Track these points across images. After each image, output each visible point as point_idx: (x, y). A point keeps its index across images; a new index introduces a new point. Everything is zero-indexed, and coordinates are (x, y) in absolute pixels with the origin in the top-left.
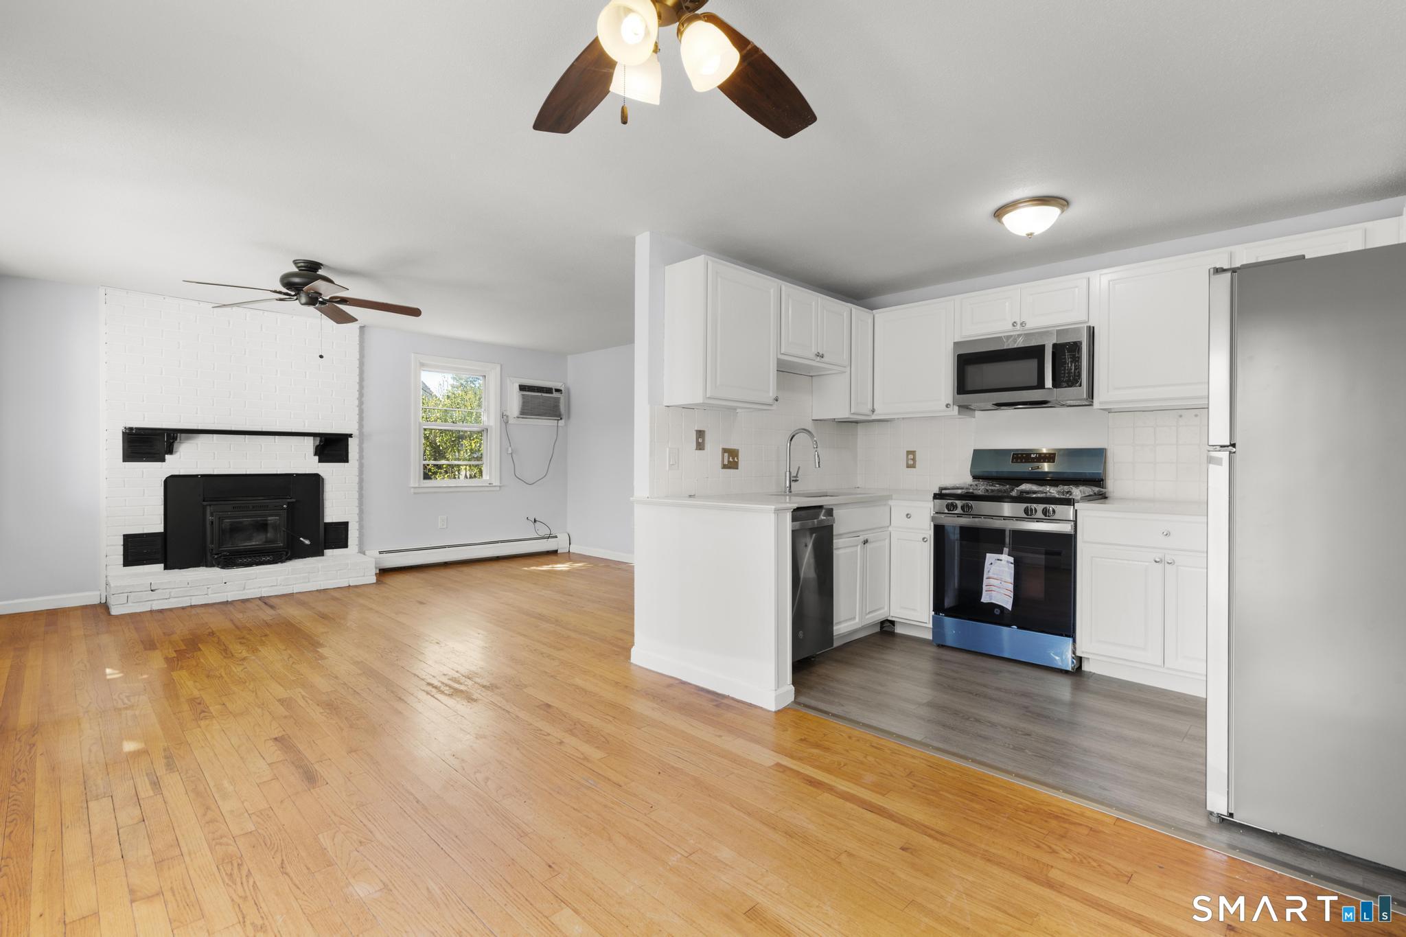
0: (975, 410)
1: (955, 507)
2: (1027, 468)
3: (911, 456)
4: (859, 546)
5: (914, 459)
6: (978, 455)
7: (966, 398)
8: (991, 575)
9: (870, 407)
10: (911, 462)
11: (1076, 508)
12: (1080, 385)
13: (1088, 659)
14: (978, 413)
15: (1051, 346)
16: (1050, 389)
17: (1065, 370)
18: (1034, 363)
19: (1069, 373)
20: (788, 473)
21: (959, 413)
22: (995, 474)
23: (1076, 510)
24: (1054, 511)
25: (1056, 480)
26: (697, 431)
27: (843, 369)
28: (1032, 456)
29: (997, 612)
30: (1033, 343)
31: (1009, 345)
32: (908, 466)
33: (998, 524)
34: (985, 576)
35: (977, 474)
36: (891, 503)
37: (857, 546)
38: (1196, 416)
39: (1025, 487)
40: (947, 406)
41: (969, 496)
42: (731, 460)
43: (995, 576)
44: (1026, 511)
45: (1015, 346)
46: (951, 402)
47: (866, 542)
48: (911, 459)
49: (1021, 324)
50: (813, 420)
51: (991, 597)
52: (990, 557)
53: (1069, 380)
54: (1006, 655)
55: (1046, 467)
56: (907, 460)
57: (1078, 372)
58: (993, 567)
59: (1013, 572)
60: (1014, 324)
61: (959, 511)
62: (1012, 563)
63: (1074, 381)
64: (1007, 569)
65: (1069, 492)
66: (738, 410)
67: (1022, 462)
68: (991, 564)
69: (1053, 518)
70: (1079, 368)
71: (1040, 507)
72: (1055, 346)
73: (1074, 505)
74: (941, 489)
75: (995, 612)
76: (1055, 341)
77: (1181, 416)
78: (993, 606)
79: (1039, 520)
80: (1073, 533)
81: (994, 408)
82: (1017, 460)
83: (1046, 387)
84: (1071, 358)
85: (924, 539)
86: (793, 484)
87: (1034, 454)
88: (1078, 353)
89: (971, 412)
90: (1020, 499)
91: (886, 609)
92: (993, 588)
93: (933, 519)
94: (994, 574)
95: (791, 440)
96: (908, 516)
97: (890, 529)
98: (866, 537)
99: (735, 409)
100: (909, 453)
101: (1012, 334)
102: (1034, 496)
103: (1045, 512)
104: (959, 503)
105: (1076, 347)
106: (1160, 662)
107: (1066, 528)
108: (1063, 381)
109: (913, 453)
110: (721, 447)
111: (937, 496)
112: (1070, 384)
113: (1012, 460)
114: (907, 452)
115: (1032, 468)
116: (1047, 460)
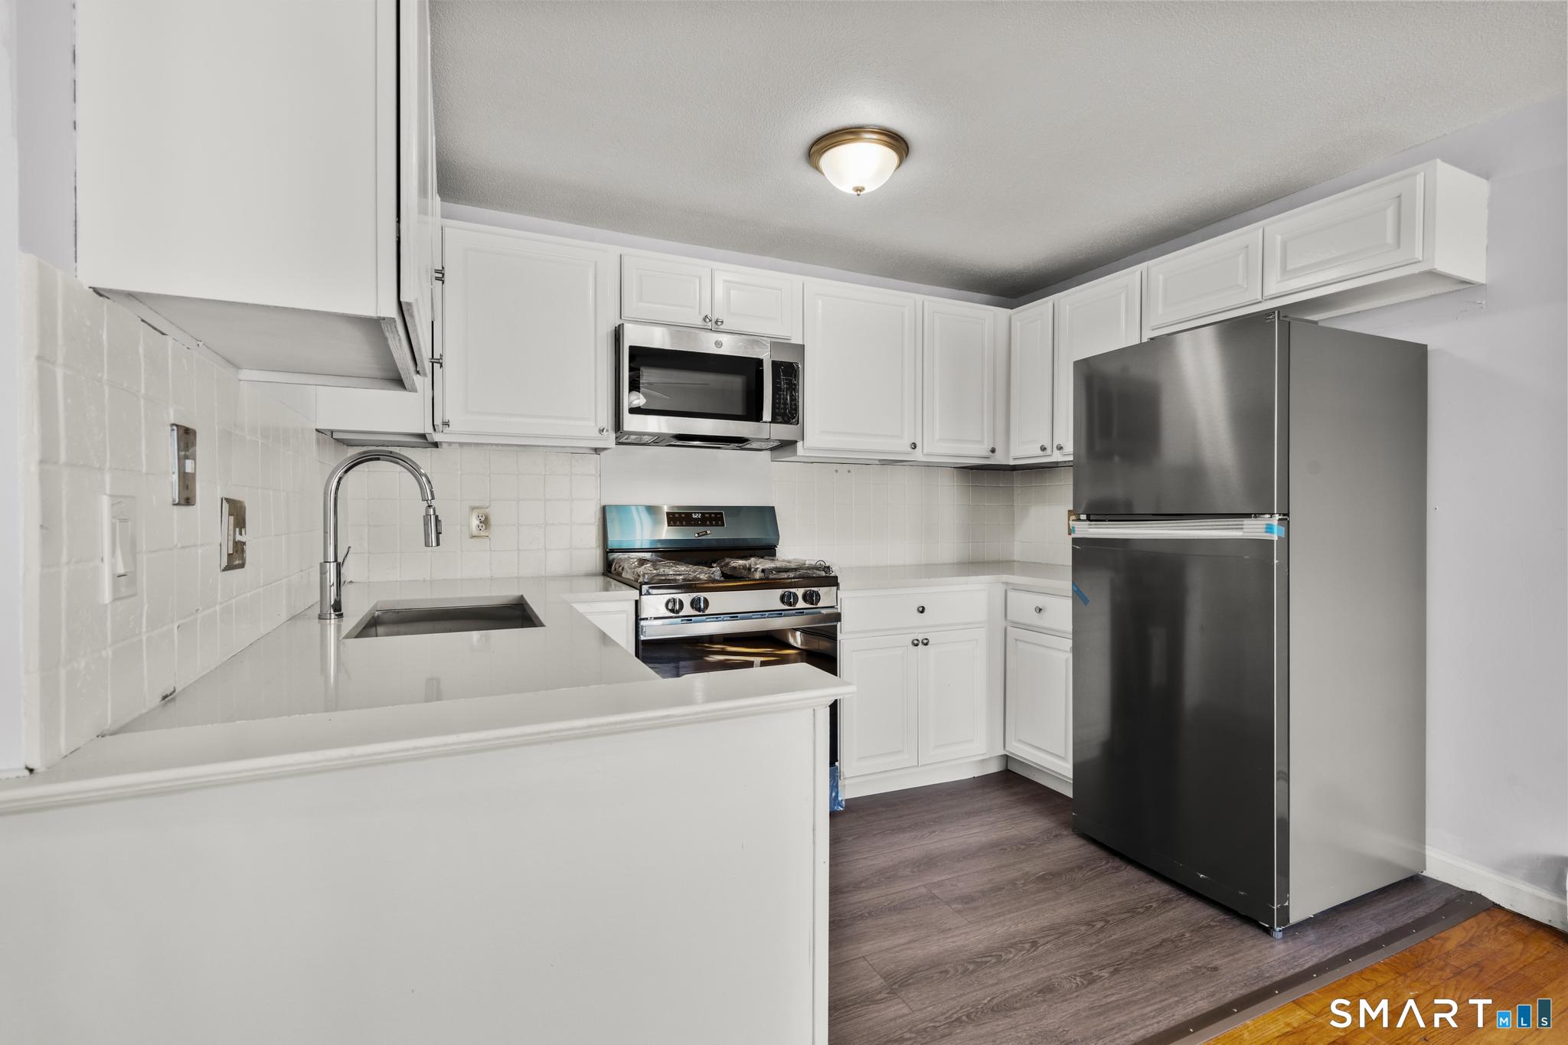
1: (680, 605)
5: (485, 522)
12: (795, 422)
16: (766, 422)
17: (780, 399)
19: (785, 404)
24: (818, 595)
26: (177, 429)
28: (694, 516)
32: (474, 535)
40: (603, 431)
42: (238, 536)
44: (783, 599)
46: (609, 425)
48: (480, 522)
49: (716, 321)
53: (785, 414)
57: (795, 404)
60: (706, 319)
61: (687, 611)
63: (790, 416)
67: (681, 525)
70: (795, 399)
82: (674, 522)
83: (764, 420)
84: (787, 384)
87: (695, 513)
88: (795, 377)
103: (807, 599)
104: (685, 598)
105: (792, 369)
106: (915, 762)
108: (778, 414)
110: (219, 492)
112: (787, 419)
113: (669, 522)
114: (470, 507)
115: (698, 534)
116: (714, 522)
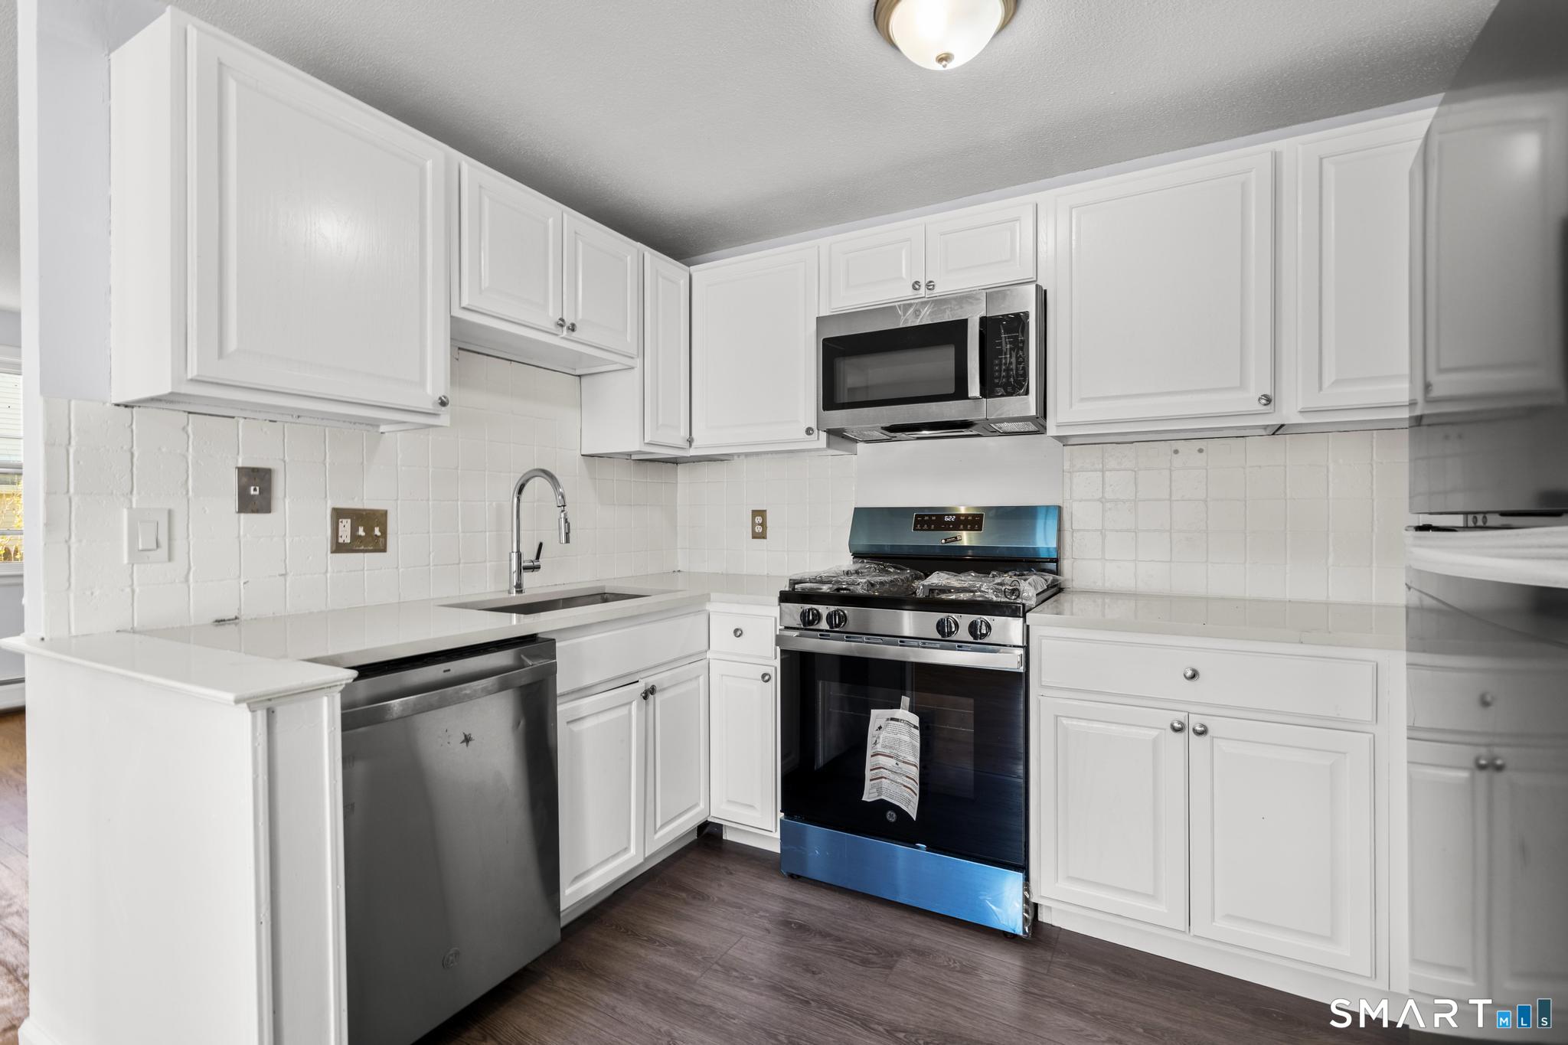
0: (856, 441)
1: (818, 616)
2: (936, 539)
3: (759, 520)
4: (634, 704)
5: (763, 524)
6: (863, 516)
7: (838, 418)
8: (879, 748)
9: (684, 432)
10: (759, 529)
11: (1027, 623)
12: (1027, 393)
13: (1049, 908)
14: (860, 446)
15: (978, 321)
16: (976, 398)
17: (1000, 365)
18: (949, 353)
19: (1008, 370)
20: (514, 556)
21: (829, 445)
22: (888, 550)
23: (1028, 626)
24: (989, 627)
25: (984, 562)
26: (240, 470)
27: (629, 362)
28: (947, 519)
29: (891, 817)
30: (947, 317)
31: (906, 320)
32: (755, 536)
33: (892, 652)
34: (869, 752)
35: (861, 549)
36: (709, 607)
37: (630, 703)
38: (1201, 451)
39: (938, 579)
40: (809, 431)
41: (843, 598)
42: (361, 532)
43: (887, 751)
44: (940, 626)
45: (917, 323)
46: (814, 425)
47: (649, 692)
48: (759, 524)
49: (927, 285)
50: (582, 455)
51: (879, 791)
52: (877, 716)
53: (1008, 383)
54: (902, 899)
55: (966, 538)
56: (754, 524)
57: (1024, 368)
58: (883, 734)
59: (918, 744)
60: (916, 286)
61: (824, 625)
62: (915, 727)
63: (1016, 385)
64: (907, 738)
65: (1015, 591)
66: (382, 428)
67: (929, 529)
68: (880, 728)
69: (986, 640)
70: (1023, 361)
71: (965, 620)
72: (984, 321)
73: (1024, 617)
74: (794, 583)
75: (888, 816)
76: (983, 313)
77: (1176, 452)
78: (883, 806)
79: (960, 646)
80: (1022, 669)
81: (885, 437)
82: (922, 526)
83: (969, 396)
84: (1010, 343)
85: (764, 676)
86: (526, 575)
87: (948, 515)
88: (1023, 332)
89: (850, 445)
90: (930, 603)
91: (702, 806)
92: (885, 773)
93: (779, 640)
94: (885, 747)
95: (520, 491)
96: (738, 633)
97: (709, 655)
98: (651, 681)
99: (374, 423)
100: (756, 513)
101: (912, 301)
102: (953, 597)
103: (973, 628)
104: (824, 610)
105: (1018, 322)
106: (1182, 925)
107: (1009, 661)
108: (998, 385)
109: (761, 513)
110: (330, 505)
111: (785, 597)
112: (1009, 389)
113: (915, 526)
114: (753, 511)
115: (946, 540)
116: (969, 526)
